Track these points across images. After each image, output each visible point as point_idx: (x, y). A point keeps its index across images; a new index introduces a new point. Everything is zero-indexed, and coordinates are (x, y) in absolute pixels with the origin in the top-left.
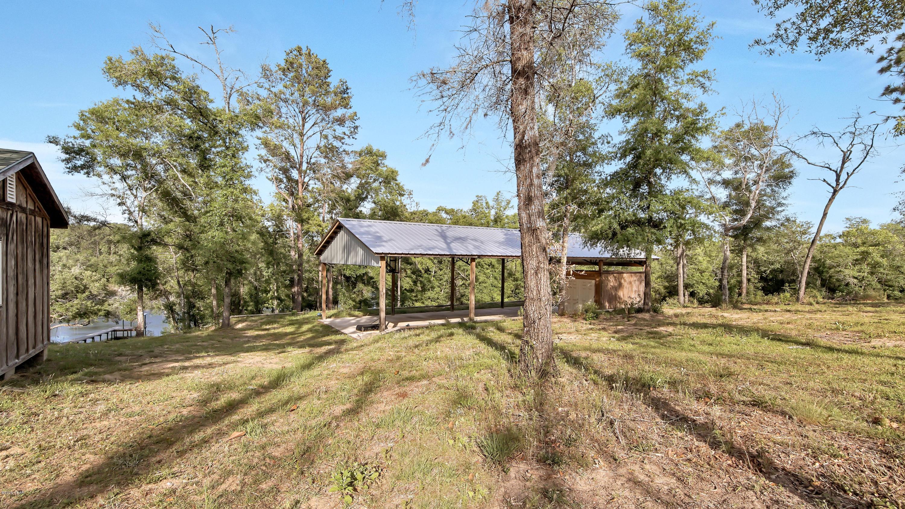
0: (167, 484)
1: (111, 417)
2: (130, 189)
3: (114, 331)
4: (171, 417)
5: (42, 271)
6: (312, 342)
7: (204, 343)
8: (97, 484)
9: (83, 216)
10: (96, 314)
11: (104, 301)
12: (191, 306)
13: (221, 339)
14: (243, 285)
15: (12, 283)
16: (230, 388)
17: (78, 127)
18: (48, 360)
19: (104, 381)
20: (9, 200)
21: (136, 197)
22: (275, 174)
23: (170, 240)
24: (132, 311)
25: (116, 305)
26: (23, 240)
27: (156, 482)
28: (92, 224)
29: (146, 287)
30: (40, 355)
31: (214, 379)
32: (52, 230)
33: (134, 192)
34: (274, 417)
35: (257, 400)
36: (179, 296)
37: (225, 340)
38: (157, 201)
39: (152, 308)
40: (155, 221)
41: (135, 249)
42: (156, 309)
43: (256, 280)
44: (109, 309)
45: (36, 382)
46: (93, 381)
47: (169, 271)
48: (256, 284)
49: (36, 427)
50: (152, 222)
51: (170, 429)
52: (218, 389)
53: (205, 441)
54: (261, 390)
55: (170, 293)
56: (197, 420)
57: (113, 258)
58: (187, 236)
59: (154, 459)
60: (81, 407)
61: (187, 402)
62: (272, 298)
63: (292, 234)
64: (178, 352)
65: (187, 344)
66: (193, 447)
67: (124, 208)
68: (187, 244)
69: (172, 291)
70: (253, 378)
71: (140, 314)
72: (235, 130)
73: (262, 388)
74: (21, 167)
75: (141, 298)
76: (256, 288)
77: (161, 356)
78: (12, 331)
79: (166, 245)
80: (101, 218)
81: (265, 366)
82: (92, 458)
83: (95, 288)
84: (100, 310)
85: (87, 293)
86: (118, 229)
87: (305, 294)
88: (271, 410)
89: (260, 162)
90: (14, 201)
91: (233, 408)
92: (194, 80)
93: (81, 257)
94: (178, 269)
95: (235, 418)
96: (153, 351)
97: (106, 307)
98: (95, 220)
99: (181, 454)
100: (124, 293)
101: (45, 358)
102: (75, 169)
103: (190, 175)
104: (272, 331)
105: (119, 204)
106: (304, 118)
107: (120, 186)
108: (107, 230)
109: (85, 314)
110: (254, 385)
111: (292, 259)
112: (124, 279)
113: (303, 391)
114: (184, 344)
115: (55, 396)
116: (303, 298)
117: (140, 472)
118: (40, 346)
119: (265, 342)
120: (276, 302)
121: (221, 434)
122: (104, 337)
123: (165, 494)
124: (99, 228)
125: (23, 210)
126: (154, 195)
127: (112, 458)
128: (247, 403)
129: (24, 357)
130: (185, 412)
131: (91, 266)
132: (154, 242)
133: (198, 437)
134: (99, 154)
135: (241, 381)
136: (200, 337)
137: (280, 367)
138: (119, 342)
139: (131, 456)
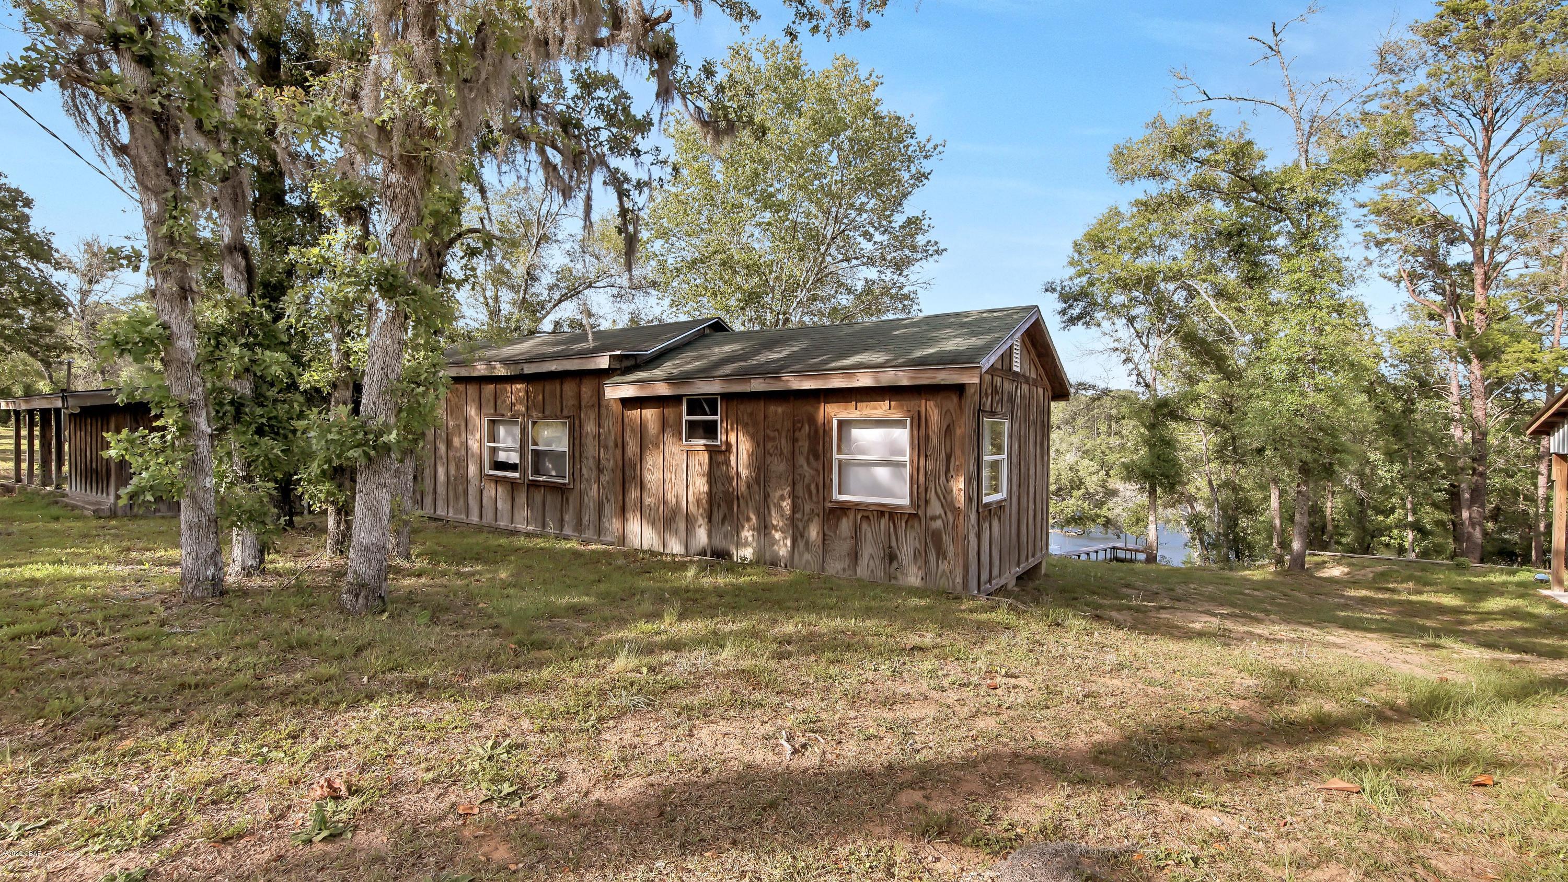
0: (1213, 819)
1: (1124, 676)
2: (1139, 335)
3: (1114, 548)
4: (1212, 706)
5: (1042, 457)
6: (1521, 640)
7: (1256, 593)
8: (1114, 768)
9: (1080, 384)
10: (1093, 521)
11: (1103, 503)
12: (1231, 523)
13: (1288, 592)
14: (1333, 493)
15: (1015, 471)
16: (1319, 689)
17: (1072, 263)
18: (1045, 575)
19: (1111, 620)
20: (1015, 369)
21: (1146, 347)
22: (1408, 266)
23: (1198, 411)
24: (1139, 521)
25: (1118, 511)
26: (1026, 419)
27: (1194, 806)
28: (1091, 393)
29: (1161, 485)
30: (1037, 567)
31: (1283, 661)
32: (1052, 403)
33: (1144, 340)
34: (1428, 781)
35: (1382, 730)
36: (1210, 506)
37: (1297, 593)
38: (1178, 352)
39: (1168, 521)
40: (1176, 381)
41: (1146, 427)
42: (1173, 523)
43: (1362, 486)
44: (1110, 514)
45: (1037, 601)
46: (1098, 618)
47: (1195, 461)
48: (1363, 494)
49: (1041, 660)
50: (1171, 384)
51: (1211, 727)
52: (1293, 684)
53: (1274, 773)
54: (1389, 713)
55: (1196, 500)
56: (1258, 727)
57: (1114, 441)
58: (1225, 403)
59: (1189, 767)
60: (1086, 650)
61: (1235, 690)
62: (1401, 525)
63: (1454, 389)
64: (1212, 599)
65: (1227, 588)
66: (1252, 773)
67: (1131, 366)
68: (1224, 417)
69: (1198, 496)
70: (1367, 683)
71: (1152, 527)
72: (1320, 197)
73: (1392, 708)
74: (1027, 326)
75: (1153, 503)
76: (1361, 502)
77: (1186, 601)
78: (1014, 531)
79: (1189, 420)
80: (1101, 385)
81: (1394, 665)
82: (1105, 728)
83: (1092, 483)
84: (1098, 516)
85: (1083, 491)
86: (1124, 398)
87: (1490, 525)
88: (1420, 765)
89: (1367, 247)
90: (1018, 370)
91: (1327, 729)
92: (1241, 135)
93: (1076, 439)
94: (1209, 460)
95: (1334, 749)
96: (1172, 590)
97: (1104, 511)
98: (1094, 387)
99: (1234, 777)
100: (1128, 493)
101: (1043, 571)
102: (1073, 321)
103: (1231, 299)
104: (1404, 597)
105: (1125, 361)
106: (1491, 122)
107: (1125, 333)
108: (1107, 401)
109: (1080, 518)
110: (1370, 697)
111: (1455, 446)
112: (1130, 473)
113: (1505, 750)
114: (1222, 587)
115: (1058, 625)
116: (1485, 533)
117: (1170, 778)
118: (1038, 554)
119: (1384, 613)
120: (1410, 535)
121: (1306, 772)
122: (1101, 555)
123: (1211, 834)
124: (1099, 398)
125: (1027, 380)
126: (1172, 339)
127: (1130, 738)
128: (1358, 730)
129: (1024, 566)
130: (1235, 705)
131: (1086, 452)
132: (1175, 416)
133: (1262, 758)
134: (1098, 293)
135: (1341, 680)
136: (1248, 580)
137: (1434, 677)
138: (1125, 566)
139: (1156, 747)
